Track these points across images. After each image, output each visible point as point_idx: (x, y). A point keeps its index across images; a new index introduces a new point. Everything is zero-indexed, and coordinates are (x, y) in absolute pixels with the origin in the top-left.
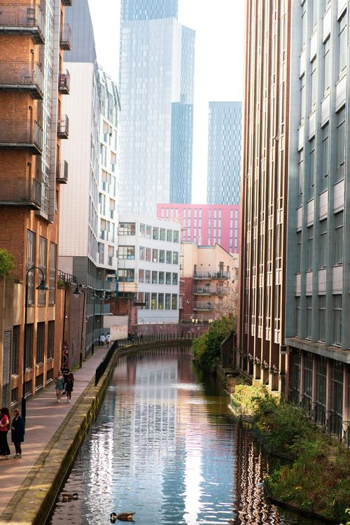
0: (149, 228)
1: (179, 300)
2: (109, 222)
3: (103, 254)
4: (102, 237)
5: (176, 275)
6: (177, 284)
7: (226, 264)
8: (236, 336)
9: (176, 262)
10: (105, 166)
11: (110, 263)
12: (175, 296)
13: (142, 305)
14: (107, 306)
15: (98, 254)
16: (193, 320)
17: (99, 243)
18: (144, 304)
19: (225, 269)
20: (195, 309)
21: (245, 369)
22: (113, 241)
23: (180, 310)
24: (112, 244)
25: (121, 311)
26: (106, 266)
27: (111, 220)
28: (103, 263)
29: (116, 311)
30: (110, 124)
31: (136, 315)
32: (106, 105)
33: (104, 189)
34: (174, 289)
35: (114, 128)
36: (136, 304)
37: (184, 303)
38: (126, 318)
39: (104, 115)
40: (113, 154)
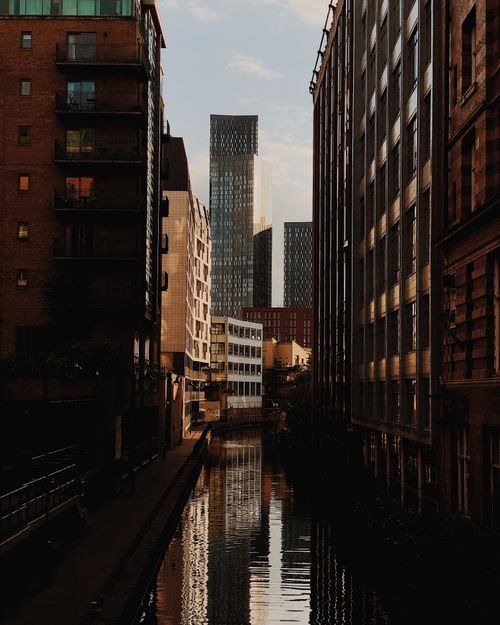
0: (236, 328)
1: (262, 387)
2: (202, 323)
3: (198, 350)
4: (197, 336)
5: (259, 366)
6: (260, 374)
7: (300, 357)
9: (259, 356)
10: (199, 276)
11: (204, 358)
12: (259, 384)
13: (231, 392)
14: (202, 394)
15: (194, 351)
17: (195, 341)
18: (233, 392)
19: (300, 361)
22: (206, 339)
23: (263, 396)
24: (205, 342)
25: (214, 398)
26: (201, 360)
27: (204, 322)
28: (198, 358)
29: (209, 398)
30: (203, 242)
31: (226, 400)
32: (199, 226)
33: (198, 296)
34: (258, 379)
35: (206, 245)
36: (225, 392)
37: (266, 391)
38: (218, 404)
39: (197, 234)
40: (206, 267)
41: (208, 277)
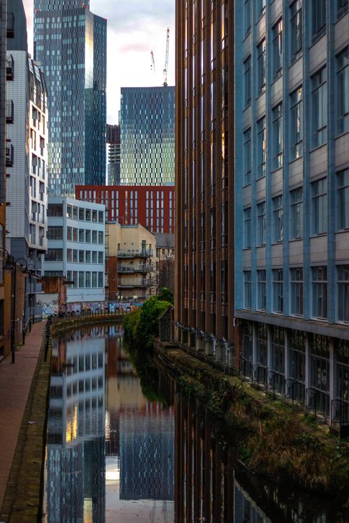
0: (75, 210)
1: (105, 278)
2: (39, 204)
3: (35, 235)
4: (34, 219)
5: (101, 253)
6: (102, 262)
7: (148, 242)
8: (173, 311)
9: (101, 241)
10: (35, 149)
11: (41, 243)
12: (101, 273)
13: (70, 283)
14: (39, 285)
15: (30, 235)
16: (119, 297)
17: (31, 224)
18: (73, 283)
19: (147, 247)
20: (119, 286)
21: (185, 341)
22: (43, 222)
23: (106, 287)
24: (42, 225)
25: (51, 290)
26: (37, 246)
27: (41, 203)
28: (35, 243)
29: (47, 290)
30: (39, 110)
31: (65, 292)
32: (35, 91)
33: (34, 172)
34: (101, 268)
35: (42, 113)
36: (65, 283)
37: (109, 281)
38: (55, 297)
39: (33, 101)
40: (42, 139)
41: (45, 150)
